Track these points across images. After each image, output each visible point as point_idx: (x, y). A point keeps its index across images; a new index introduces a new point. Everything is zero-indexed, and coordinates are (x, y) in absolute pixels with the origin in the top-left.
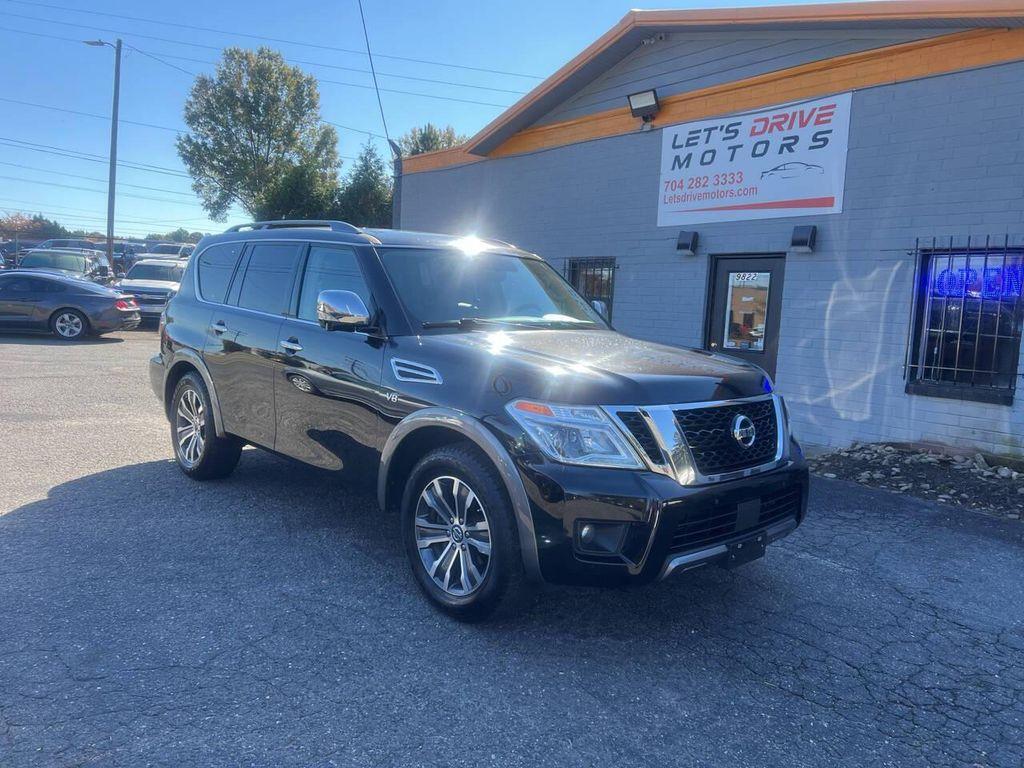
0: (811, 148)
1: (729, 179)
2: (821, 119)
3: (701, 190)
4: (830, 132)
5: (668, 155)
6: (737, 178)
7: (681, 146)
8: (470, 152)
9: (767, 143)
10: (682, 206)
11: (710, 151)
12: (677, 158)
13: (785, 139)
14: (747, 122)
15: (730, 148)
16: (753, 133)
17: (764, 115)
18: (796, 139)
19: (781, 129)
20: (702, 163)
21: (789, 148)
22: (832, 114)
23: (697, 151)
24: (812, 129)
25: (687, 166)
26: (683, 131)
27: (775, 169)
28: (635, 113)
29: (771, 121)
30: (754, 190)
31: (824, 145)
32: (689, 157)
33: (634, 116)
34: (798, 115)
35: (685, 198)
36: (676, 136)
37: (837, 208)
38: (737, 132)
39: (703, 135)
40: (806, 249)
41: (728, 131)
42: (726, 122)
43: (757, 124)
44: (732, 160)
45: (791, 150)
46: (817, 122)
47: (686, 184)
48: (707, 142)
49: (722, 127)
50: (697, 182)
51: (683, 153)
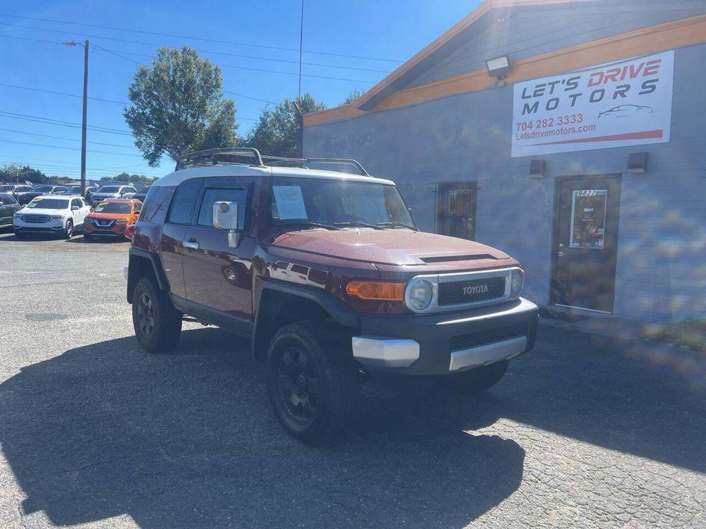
0: (641, 93)
1: (571, 119)
2: (649, 71)
3: (548, 129)
4: (657, 80)
5: (518, 104)
6: (577, 118)
7: (530, 97)
8: (359, 108)
9: (603, 91)
10: (531, 141)
11: (554, 99)
12: (526, 106)
13: (618, 87)
14: (585, 77)
15: (571, 96)
16: (590, 84)
17: (598, 71)
18: (628, 87)
19: (614, 80)
20: (548, 108)
21: (622, 94)
22: (658, 67)
23: (543, 101)
24: (641, 79)
25: (535, 112)
26: (531, 86)
27: (611, 111)
28: (492, 73)
29: (606, 74)
30: (593, 127)
31: (652, 91)
32: (536, 104)
33: (490, 76)
34: (629, 68)
35: (534, 135)
36: (525, 89)
37: (666, 138)
38: (576, 84)
39: (548, 88)
40: (641, 170)
41: (568, 84)
42: (567, 77)
43: (593, 77)
44: (573, 105)
45: (624, 96)
46: (646, 74)
47: (535, 125)
48: (551, 92)
49: (564, 81)
50: (544, 123)
51: (531, 102)
